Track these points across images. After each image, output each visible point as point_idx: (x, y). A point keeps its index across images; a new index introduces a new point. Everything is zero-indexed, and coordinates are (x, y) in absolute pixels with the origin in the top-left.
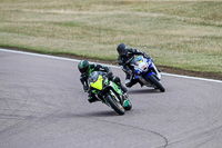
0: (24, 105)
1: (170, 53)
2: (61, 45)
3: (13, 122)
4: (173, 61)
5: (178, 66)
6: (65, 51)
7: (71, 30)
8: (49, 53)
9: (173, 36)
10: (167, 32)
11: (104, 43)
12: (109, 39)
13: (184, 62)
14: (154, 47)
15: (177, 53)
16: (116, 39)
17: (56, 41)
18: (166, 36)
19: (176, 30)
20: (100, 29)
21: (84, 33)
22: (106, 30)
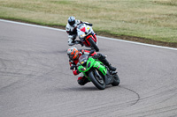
0: (26, 66)
1: (143, 27)
2: (56, 19)
3: (16, 79)
4: (145, 33)
5: (149, 37)
6: (59, 23)
7: (65, 7)
8: (46, 25)
9: (146, 13)
10: (141, 10)
11: (91, 18)
12: (94, 14)
13: (154, 34)
14: (130, 22)
15: (148, 27)
16: (99, 15)
17: (52, 15)
18: (140, 13)
19: (148, 8)
20: (87, 7)
21: (75, 10)
22: (92, 7)
